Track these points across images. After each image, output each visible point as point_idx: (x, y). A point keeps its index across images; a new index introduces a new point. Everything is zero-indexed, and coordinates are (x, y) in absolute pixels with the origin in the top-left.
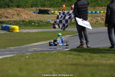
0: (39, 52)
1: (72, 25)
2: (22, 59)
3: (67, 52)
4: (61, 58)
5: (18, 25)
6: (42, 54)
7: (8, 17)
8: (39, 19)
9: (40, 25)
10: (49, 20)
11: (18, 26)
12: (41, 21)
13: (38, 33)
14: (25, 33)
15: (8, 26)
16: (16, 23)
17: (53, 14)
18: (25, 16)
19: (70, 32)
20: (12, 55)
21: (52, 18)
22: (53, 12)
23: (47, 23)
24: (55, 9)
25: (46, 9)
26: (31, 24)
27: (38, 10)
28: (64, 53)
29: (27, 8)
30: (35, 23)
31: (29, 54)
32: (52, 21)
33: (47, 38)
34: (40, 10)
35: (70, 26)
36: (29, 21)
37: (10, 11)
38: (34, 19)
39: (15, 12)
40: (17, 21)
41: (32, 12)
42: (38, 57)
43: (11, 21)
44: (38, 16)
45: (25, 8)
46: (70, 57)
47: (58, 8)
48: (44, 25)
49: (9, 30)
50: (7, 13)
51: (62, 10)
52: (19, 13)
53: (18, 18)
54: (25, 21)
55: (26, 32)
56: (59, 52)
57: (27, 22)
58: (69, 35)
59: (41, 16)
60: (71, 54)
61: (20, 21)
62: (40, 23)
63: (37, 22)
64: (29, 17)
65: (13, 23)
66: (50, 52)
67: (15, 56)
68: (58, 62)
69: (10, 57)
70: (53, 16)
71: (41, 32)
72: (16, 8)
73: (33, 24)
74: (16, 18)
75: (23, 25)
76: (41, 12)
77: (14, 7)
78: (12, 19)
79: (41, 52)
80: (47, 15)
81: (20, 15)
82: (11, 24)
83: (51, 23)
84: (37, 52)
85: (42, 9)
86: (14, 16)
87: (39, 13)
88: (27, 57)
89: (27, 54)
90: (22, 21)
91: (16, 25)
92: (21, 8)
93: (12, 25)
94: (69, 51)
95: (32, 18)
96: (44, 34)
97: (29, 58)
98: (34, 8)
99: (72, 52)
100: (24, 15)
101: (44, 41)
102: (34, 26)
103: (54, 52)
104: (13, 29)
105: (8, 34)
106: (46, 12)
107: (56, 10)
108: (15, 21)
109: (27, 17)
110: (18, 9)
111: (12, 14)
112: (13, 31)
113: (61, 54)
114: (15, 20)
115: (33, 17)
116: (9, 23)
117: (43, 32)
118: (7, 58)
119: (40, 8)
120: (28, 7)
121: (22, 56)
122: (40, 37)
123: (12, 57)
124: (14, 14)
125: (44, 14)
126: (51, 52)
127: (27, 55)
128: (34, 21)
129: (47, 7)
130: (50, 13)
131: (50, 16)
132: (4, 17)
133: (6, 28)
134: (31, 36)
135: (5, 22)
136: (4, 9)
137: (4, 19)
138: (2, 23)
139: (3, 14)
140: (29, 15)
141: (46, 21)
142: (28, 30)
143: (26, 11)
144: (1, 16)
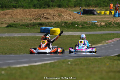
0: (83, 58)
2: (64, 65)
3: (115, 57)
4: (108, 64)
5: (59, 27)
6: (86, 60)
7: (48, 18)
8: (83, 20)
9: (85, 27)
10: (95, 22)
11: (59, 29)
12: (86, 23)
14: (67, 36)
15: (48, 29)
16: (57, 25)
17: (100, 14)
18: (67, 17)
19: (118, 35)
20: (52, 61)
21: (98, 19)
22: (99, 12)
23: (93, 25)
24: (101, 9)
25: (91, 9)
26: (74, 26)
27: (82, 10)
28: (112, 59)
29: (69, 8)
30: (78, 25)
31: (72, 59)
32: (98, 22)
33: (92, 41)
34: (84, 10)
35: (118, 28)
36: (72, 23)
37: (50, 11)
38: (78, 20)
39: (56, 13)
40: (58, 23)
41: (75, 12)
42: (81, 63)
43: (51, 23)
44: (82, 17)
45: (67, 8)
46: (118, 64)
47: (105, 8)
48: (89, 27)
50: (47, 14)
51: (109, 10)
52: (60, 13)
53: (60, 20)
54: (67, 22)
55: (69, 35)
56: (106, 57)
57: (69, 24)
58: (117, 38)
59: (86, 17)
60: (119, 60)
61: (62, 23)
62: (84, 25)
63: (81, 23)
64: (72, 18)
65: (53, 25)
66: (95, 58)
67: (55, 62)
68: (105, 69)
69: (50, 63)
70: (99, 16)
72: (57, 9)
73: (77, 26)
74: (57, 20)
75: (65, 27)
76: (85, 12)
77: (55, 7)
78: (52, 21)
79: (85, 57)
80: (92, 16)
81: (62, 16)
82: (51, 26)
83: (96, 25)
84: (81, 58)
85: (87, 9)
86: (55, 17)
87: (83, 14)
88: (69, 63)
89: (69, 59)
90: (64, 23)
91: (57, 27)
92: (63, 8)
93: (53, 28)
94: (117, 57)
95: (76, 20)
97: (71, 65)
98: (77, 8)
100: (66, 15)
102: (77, 29)
103: (100, 57)
104: (54, 32)
106: (91, 12)
107: (103, 10)
108: (55, 23)
109: (69, 18)
110: (59, 9)
111: (53, 14)
112: (54, 34)
113: (108, 60)
114: (56, 21)
115: (76, 18)
116: (49, 25)
119: (84, 8)
120: (71, 7)
121: (63, 62)
123: (53, 63)
124: (54, 14)
125: (89, 14)
126: (97, 57)
127: (69, 61)
128: (77, 22)
129: (92, 7)
130: (96, 13)
132: (44, 18)
133: (46, 30)
134: (74, 40)
135: (45, 24)
136: (44, 9)
137: (43, 21)
138: (41, 24)
139: (43, 15)
140: (72, 16)
141: (91, 23)
142: (71, 33)
143: (68, 12)
144: (40, 17)
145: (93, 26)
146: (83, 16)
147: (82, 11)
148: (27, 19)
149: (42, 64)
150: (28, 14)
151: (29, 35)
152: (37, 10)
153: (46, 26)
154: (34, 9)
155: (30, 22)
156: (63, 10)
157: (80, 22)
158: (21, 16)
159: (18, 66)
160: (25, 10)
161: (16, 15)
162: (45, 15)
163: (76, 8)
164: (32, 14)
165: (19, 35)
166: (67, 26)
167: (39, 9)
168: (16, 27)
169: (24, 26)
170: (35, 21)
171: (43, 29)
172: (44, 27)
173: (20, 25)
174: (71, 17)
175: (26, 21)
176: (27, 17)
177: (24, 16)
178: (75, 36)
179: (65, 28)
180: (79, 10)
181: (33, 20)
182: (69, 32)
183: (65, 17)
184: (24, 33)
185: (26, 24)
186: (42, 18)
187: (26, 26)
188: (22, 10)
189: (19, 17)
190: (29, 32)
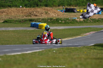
0: (66, 47)
1: (96, 22)
2: (50, 53)
3: (92, 47)
4: (85, 53)
5: (46, 22)
6: (68, 49)
7: (36, 15)
8: (66, 17)
9: (67, 23)
10: (75, 18)
11: (46, 24)
12: (68, 19)
13: (64, 30)
14: (53, 29)
15: (37, 24)
16: (44, 21)
17: (79, 12)
18: (52, 15)
19: (94, 29)
20: (41, 50)
21: (78, 16)
22: (78, 10)
24: (80, 8)
25: (72, 8)
26: (58, 22)
27: (65, 8)
28: (89, 48)
29: (54, 7)
31: (56, 49)
32: (78, 19)
33: (73, 34)
34: (66, 9)
35: (94, 23)
36: (57, 19)
37: (39, 9)
38: (61, 17)
39: (43, 11)
40: (45, 19)
41: (59, 11)
42: (64, 51)
43: (39, 19)
44: (64, 14)
45: (53, 7)
46: (94, 52)
47: (83, 7)
48: (70, 22)
49: (38, 27)
50: (36, 12)
52: (47, 11)
53: (47, 16)
54: (53, 19)
55: (54, 29)
56: (84, 47)
57: (54, 20)
58: (93, 31)
59: (68, 14)
60: (95, 49)
61: (48, 19)
62: (66, 21)
63: (64, 20)
64: (57, 15)
65: (41, 20)
66: (75, 47)
67: (43, 51)
68: (83, 56)
69: (38, 52)
70: (79, 14)
71: (67, 29)
73: (60, 21)
74: (45, 16)
75: (51, 22)
76: (67, 11)
77: (43, 6)
78: (41, 18)
79: (68, 47)
80: (73, 14)
81: (48, 14)
82: (39, 22)
83: (76, 20)
84: (64, 47)
85: (69, 8)
86: (42, 14)
87: (65, 12)
88: (54, 51)
89: (54, 49)
90: (50, 19)
92: (49, 7)
93: (41, 23)
94: (93, 46)
95: (59, 16)
96: (70, 31)
97: (56, 53)
98: (61, 7)
99: (96, 47)
100: (52, 13)
101: (70, 37)
102: (61, 24)
103: (79, 47)
104: (42, 26)
105: (37, 31)
106: (72, 11)
107: (82, 8)
108: (43, 19)
109: (54, 15)
110: (46, 8)
111: (41, 12)
112: (42, 28)
113: (86, 49)
114: (43, 18)
115: (60, 15)
117: (69, 29)
118: (36, 52)
119: (67, 7)
120: (56, 6)
121: (50, 51)
122: (66, 34)
123: (41, 51)
124: (42, 12)
125: (71, 12)
126: (77, 47)
127: (54, 50)
128: (60, 19)
129: (73, 6)
130: (76, 11)
131: (76, 14)
132: (33, 15)
133: (35, 25)
134: (58, 33)
135: (34, 20)
136: (34, 8)
137: (33, 17)
138: (31, 20)
139: (32, 13)
140: (57, 13)
141: (72, 19)
142: (55, 27)
143: (53, 10)
144: (30, 15)
145: (74, 22)
146: (66, 13)
147: (64, 10)
148: (20, 16)
149: (32, 52)
150: (20, 12)
151: (21, 29)
152: (28, 8)
153: (35, 21)
154: (26, 8)
155: (22, 18)
156: (49, 8)
157: (63, 18)
158: (15, 14)
159: (13, 54)
160: (18, 9)
161: (11, 13)
162: (35, 12)
163: (59, 7)
164: (24, 12)
165: (13, 29)
166: (52, 22)
167: (29, 8)
168: (11, 23)
169: (17, 21)
170: (26, 18)
171: (33, 24)
172: (33, 23)
173: (14, 21)
174: (55, 15)
175: (19, 18)
176: (20, 14)
177: (17, 14)
178: (59, 29)
179: (51, 24)
180: (63, 9)
181: (25, 17)
182: (54, 26)
183: (50, 14)
184: (17, 27)
185: (19, 20)
186: (32, 15)
187: (19, 22)
188: (15, 9)
189: (13, 14)
190: (21, 26)
